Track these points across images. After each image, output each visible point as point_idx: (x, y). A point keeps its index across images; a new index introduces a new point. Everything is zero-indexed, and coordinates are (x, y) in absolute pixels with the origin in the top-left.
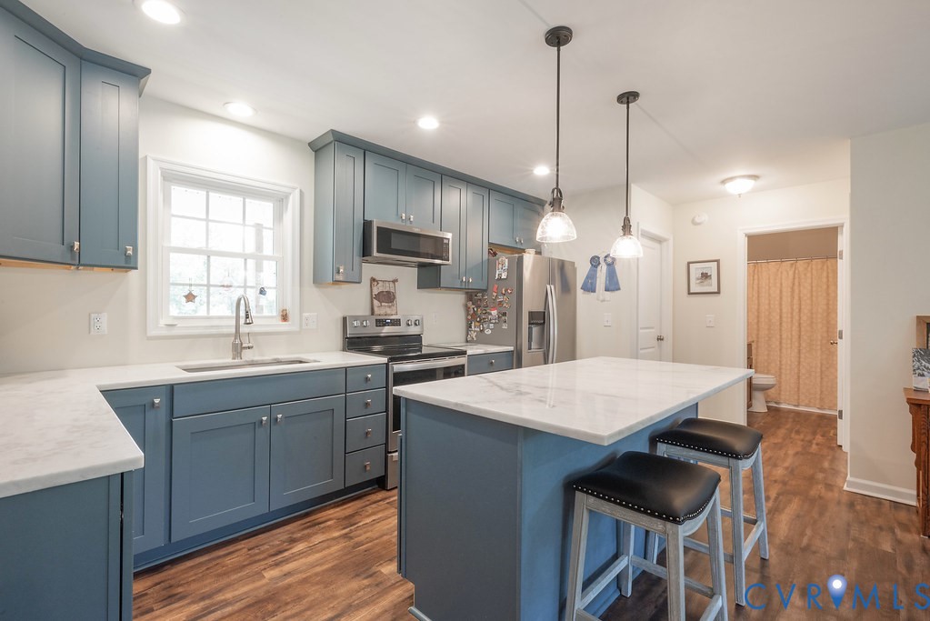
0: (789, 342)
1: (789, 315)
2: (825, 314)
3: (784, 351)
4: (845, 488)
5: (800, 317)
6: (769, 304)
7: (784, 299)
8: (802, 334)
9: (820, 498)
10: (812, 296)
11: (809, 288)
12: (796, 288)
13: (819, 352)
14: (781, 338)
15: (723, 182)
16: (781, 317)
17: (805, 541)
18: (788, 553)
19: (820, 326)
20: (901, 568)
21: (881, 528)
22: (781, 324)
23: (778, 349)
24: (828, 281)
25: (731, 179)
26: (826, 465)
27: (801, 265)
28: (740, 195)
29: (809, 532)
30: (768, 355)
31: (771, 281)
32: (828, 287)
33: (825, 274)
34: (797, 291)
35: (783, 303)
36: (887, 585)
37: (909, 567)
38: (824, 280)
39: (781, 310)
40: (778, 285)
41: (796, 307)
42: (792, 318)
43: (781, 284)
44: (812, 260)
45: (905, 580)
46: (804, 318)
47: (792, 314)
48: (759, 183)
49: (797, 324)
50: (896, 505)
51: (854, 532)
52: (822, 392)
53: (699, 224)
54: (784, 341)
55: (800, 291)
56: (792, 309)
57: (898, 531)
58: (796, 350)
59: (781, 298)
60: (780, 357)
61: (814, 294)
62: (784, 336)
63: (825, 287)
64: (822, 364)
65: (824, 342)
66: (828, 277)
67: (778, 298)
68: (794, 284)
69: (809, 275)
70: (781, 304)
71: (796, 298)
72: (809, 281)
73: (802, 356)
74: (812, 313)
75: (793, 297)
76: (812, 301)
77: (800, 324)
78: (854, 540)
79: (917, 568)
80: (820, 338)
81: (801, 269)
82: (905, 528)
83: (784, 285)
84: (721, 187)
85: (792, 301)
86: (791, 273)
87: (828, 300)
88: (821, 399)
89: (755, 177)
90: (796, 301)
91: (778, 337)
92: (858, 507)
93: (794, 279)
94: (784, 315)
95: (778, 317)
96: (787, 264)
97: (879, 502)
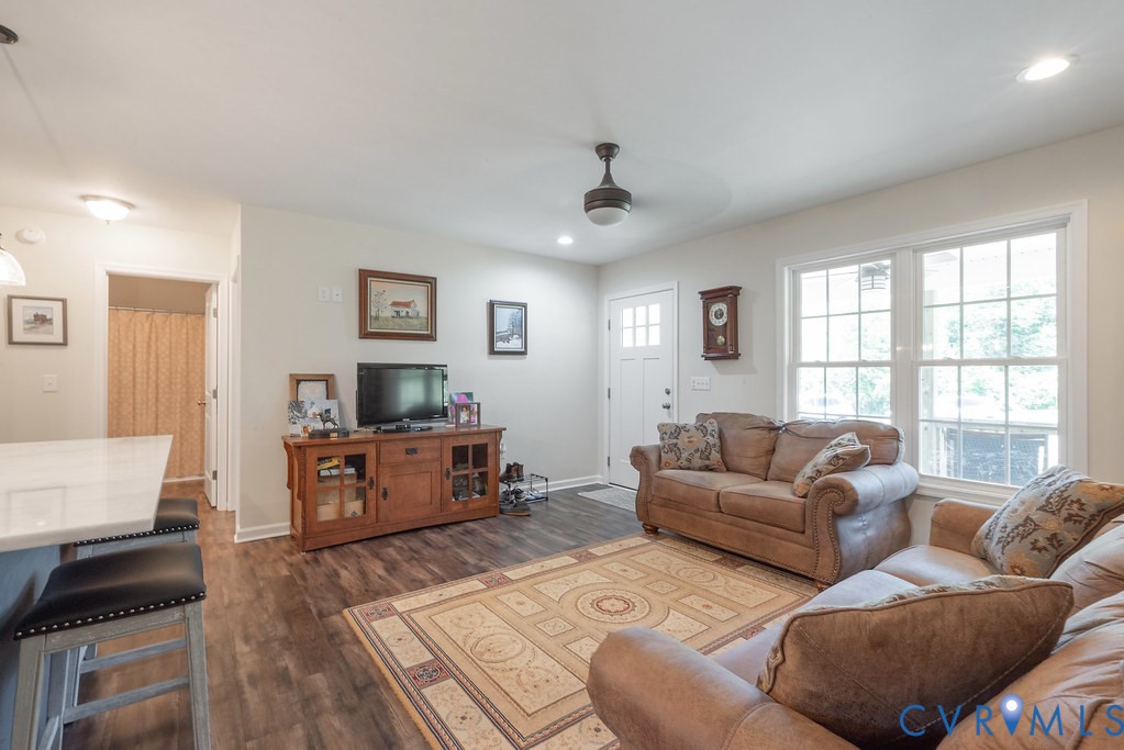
0: (145, 406)
1: (145, 375)
2: (185, 374)
3: (138, 417)
4: (236, 540)
5: (157, 377)
6: (119, 361)
7: (139, 355)
8: (160, 395)
9: (220, 558)
10: (171, 353)
11: (168, 344)
12: (152, 343)
13: (178, 416)
14: (134, 403)
15: (84, 198)
16: (134, 378)
17: (226, 600)
18: (217, 617)
19: (179, 386)
20: (300, 582)
21: (275, 561)
22: (134, 386)
23: (130, 416)
24: (188, 338)
25: (97, 197)
26: (210, 528)
27: (159, 317)
28: (108, 222)
29: (225, 591)
30: (118, 424)
31: (122, 333)
32: (188, 344)
33: (184, 331)
34: (154, 347)
35: (137, 360)
36: (297, 598)
37: (304, 578)
38: (184, 337)
39: (134, 369)
40: (131, 339)
41: (152, 366)
42: (148, 378)
43: (135, 338)
44: (171, 313)
45: (306, 588)
46: (162, 378)
47: (148, 373)
48: (134, 214)
49: (154, 385)
50: (276, 539)
51: (259, 573)
52: (181, 458)
53: (31, 243)
54: (138, 406)
55: (157, 347)
56: (148, 369)
57: (286, 557)
58: (153, 416)
59: (134, 355)
60: (134, 425)
61: (173, 351)
62: (138, 400)
63: (185, 344)
64: (181, 428)
65: (184, 404)
66: (187, 334)
67: (131, 355)
68: (150, 338)
69: (167, 330)
70: (134, 362)
71: (153, 355)
72: (168, 336)
73: (160, 421)
74: (171, 373)
75: (149, 353)
76: (171, 359)
77: (157, 385)
78: (262, 579)
79: (308, 576)
80: (179, 399)
81: (158, 322)
82: (290, 553)
83: (138, 339)
84: (80, 204)
85: (148, 358)
86: (147, 325)
87: (188, 359)
88: (181, 466)
89: (130, 206)
90: (152, 359)
91: (131, 401)
92: (253, 553)
93: (150, 332)
94: (139, 375)
95: (131, 378)
96: (141, 315)
97: (264, 541)
